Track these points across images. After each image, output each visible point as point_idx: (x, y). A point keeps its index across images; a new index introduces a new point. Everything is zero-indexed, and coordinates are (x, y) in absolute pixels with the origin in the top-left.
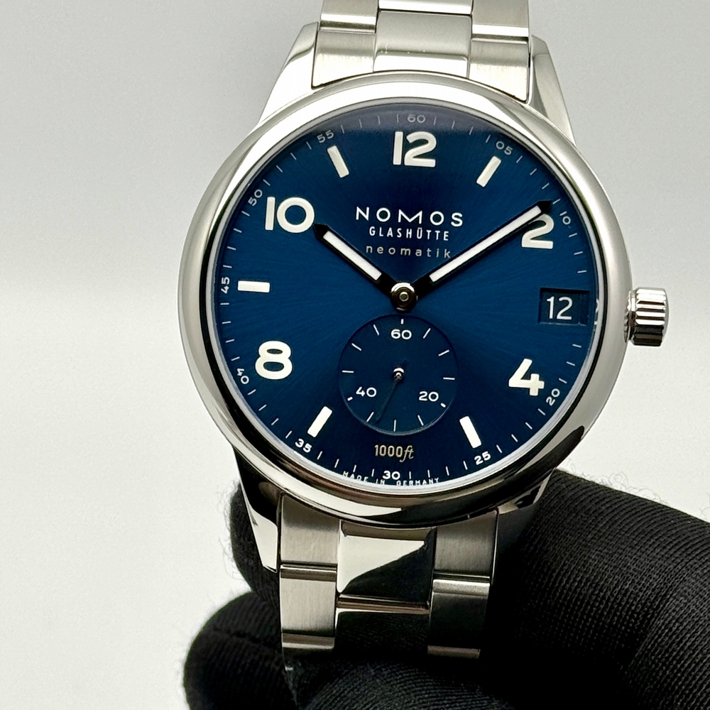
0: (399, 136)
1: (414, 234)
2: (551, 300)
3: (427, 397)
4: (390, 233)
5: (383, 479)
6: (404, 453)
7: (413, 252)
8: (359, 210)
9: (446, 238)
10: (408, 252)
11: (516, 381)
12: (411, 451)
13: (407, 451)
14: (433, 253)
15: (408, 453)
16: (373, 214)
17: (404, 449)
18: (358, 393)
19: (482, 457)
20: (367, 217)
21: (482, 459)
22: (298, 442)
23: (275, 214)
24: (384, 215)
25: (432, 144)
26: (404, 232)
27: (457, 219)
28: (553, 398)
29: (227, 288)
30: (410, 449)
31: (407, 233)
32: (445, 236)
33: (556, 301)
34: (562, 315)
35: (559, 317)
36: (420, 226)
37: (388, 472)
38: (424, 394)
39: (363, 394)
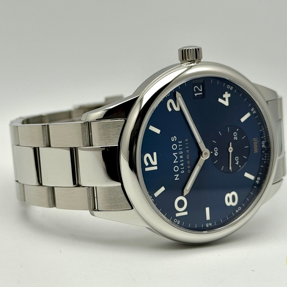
0: (147, 169)
1: (181, 155)
2: (196, 95)
3: (236, 137)
4: (182, 165)
5: (265, 147)
6: (256, 141)
7: (188, 153)
8: (176, 179)
9: (181, 142)
10: (188, 156)
11: (226, 103)
12: (254, 139)
13: (255, 141)
14: (187, 146)
15: (255, 140)
16: (177, 173)
17: (254, 142)
18: (237, 164)
19: (253, 111)
20: (178, 175)
21: (254, 111)
22: (257, 183)
23: (182, 212)
24: (176, 169)
25: (148, 155)
26: (181, 159)
27: (174, 139)
28: (230, 87)
29: (210, 224)
30: (254, 140)
31: (181, 157)
32: (180, 142)
33: (196, 93)
34: (200, 89)
35: (201, 90)
36: (178, 153)
37: (263, 146)
38: (235, 138)
39: (238, 162)
